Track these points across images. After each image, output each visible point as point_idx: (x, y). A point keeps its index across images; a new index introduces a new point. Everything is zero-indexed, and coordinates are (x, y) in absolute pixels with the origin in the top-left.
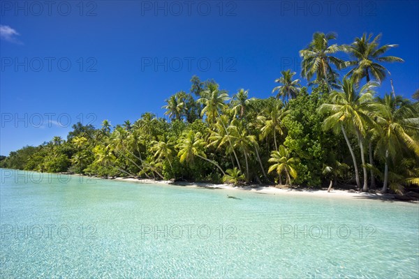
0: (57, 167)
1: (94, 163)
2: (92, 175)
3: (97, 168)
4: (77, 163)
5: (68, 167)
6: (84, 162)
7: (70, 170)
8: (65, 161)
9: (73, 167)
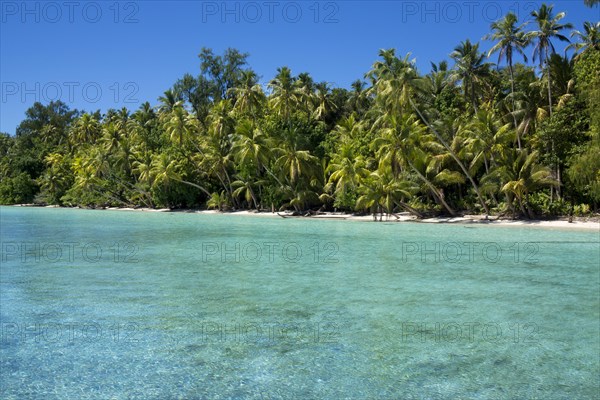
0: (15, 195)
1: (75, 187)
2: (74, 206)
3: (80, 194)
4: (48, 186)
5: (34, 193)
6: (59, 186)
7: (38, 199)
8: (28, 184)
9: (42, 194)
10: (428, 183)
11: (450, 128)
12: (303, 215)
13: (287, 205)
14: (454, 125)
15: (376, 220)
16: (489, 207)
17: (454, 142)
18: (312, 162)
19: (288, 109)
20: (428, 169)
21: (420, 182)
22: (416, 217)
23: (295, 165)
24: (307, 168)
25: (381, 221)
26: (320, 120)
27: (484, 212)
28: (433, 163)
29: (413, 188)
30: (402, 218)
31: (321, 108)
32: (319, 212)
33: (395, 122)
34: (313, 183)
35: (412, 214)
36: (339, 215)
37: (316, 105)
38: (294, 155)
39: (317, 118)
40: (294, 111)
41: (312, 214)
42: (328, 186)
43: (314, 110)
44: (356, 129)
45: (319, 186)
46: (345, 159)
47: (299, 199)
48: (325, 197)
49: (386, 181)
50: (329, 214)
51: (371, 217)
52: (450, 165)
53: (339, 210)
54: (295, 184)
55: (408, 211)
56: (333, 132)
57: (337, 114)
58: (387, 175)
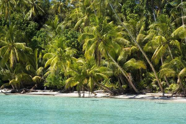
10: (120, 68)
11: (135, 28)
12: (19, 92)
13: (6, 84)
14: (137, 25)
15: (80, 97)
16: (164, 87)
17: (138, 38)
18: (26, 52)
19: (8, 10)
20: (120, 58)
21: (113, 67)
22: (109, 95)
23: (14, 54)
24: (23, 56)
25: (83, 97)
26: (30, 20)
27: (159, 90)
28: (123, 53)
29: (108, 72)
30: (99, 95)
31: (32, 11)
32: (32, 90)
33: (98, 21)
34: (28, 68)
35: (106, 92)
36: (48, 92)
37: (28, 9)
38: (13, 46)
39: (28, 19)
40: (12, 13)
41: (26, 91)
42: (40, 70)
43: (26, 13)
44: (60, 28)
45: (33, 70)
46: (59, 49)
47: (16, 80)
48: (37, 79)
49: (89, 66)
50: (40, 92)
51: (75, 94)
52: (136, 55)
53: (48, 89)
54: (14, 68)
55: (103, 89)
56: (42, 29)
57: (43, 16)
58: (89, 62)
